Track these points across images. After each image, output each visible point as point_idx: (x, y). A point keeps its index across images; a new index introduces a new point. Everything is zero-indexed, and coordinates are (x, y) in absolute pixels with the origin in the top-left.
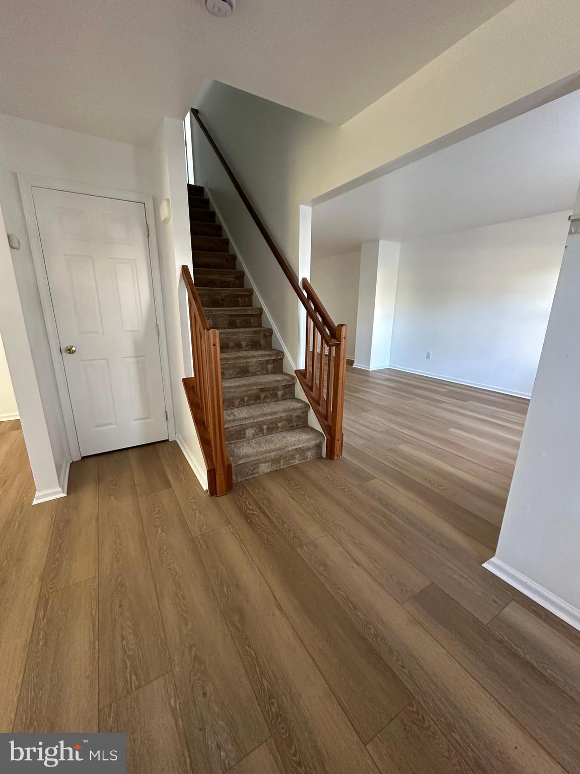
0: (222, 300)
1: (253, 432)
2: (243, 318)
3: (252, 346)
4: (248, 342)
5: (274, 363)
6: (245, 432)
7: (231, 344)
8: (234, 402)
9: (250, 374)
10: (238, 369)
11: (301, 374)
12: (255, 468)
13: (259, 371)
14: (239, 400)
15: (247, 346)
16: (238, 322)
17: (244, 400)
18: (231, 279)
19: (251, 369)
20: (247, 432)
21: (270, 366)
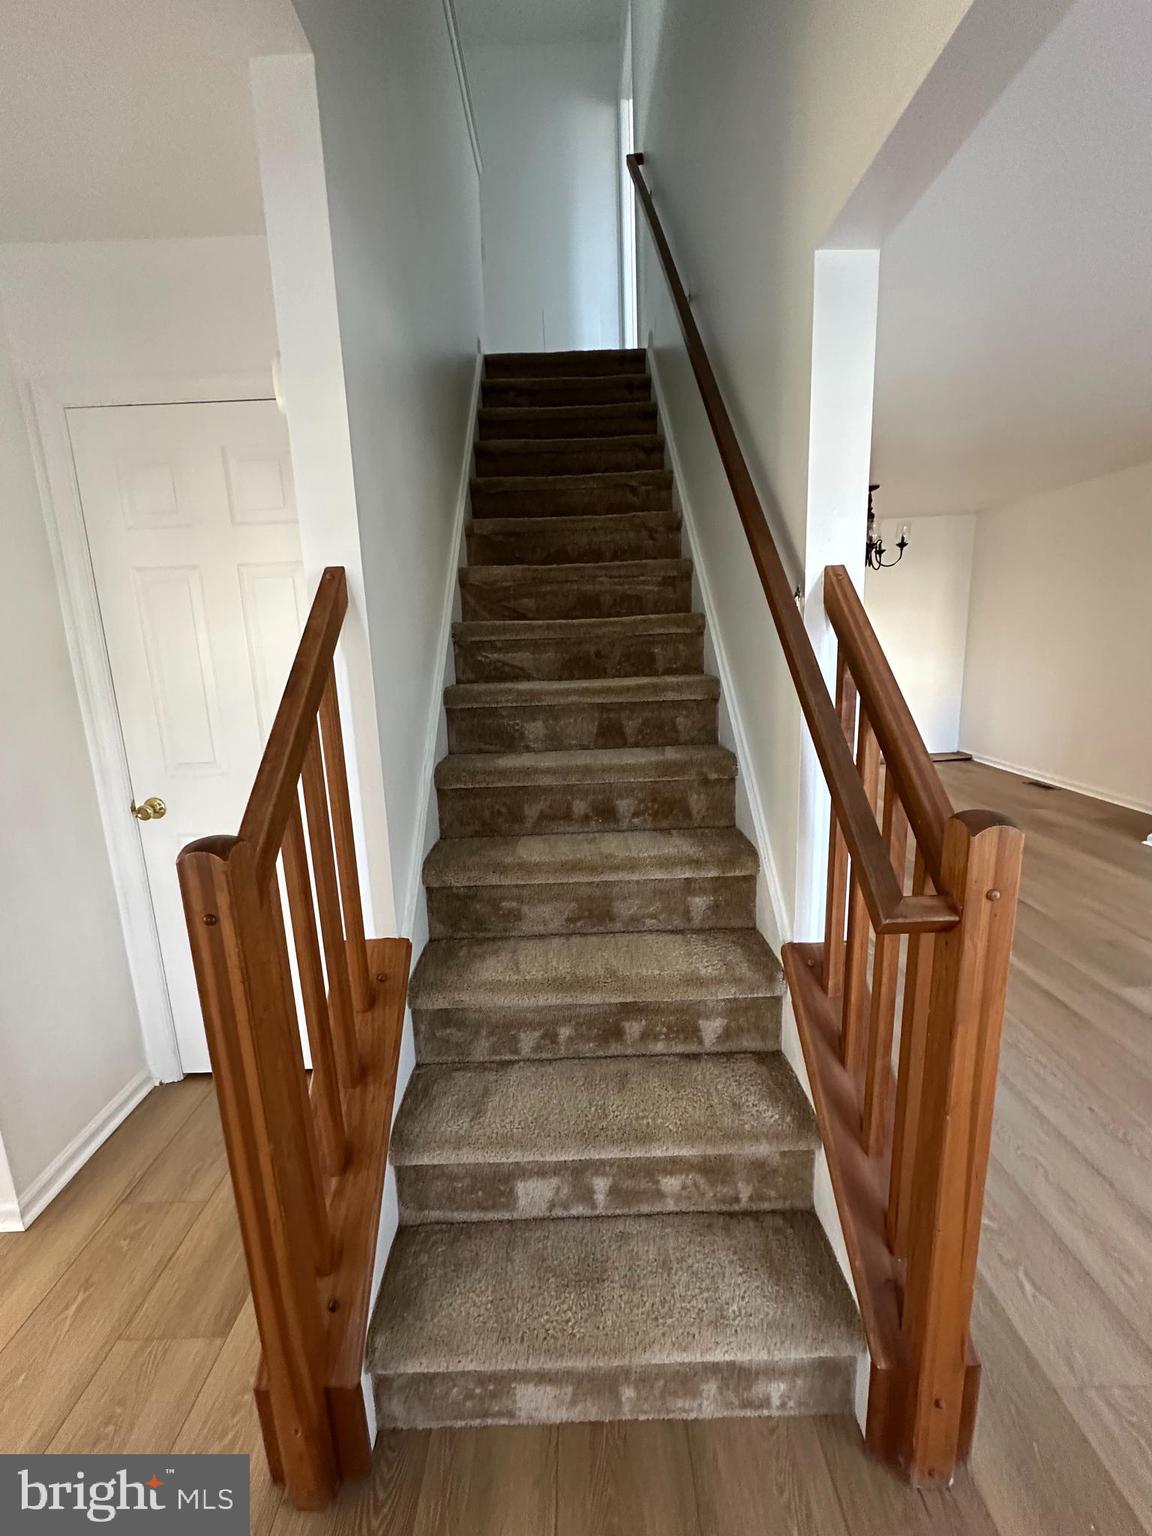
0: (598, 654)
1: (549, 1194)
2: (647, 714)
3: (655, 815)
4: (642, 801)
5: (715, 891)
6: (512, 1190)
7: (580, 807)
8: (515, 1040)
9: (619, 926)
10: (574, 905)
11: (808, 962)
12: (494, 1395)
13: (653, 916)
14: (537, 1034)
15: (636, 814)
16: (630, 726)
17: (556, 1035)
18: (649, 588)
19: (624, 909)
20: (521, 1187)
21: (699, 903)
